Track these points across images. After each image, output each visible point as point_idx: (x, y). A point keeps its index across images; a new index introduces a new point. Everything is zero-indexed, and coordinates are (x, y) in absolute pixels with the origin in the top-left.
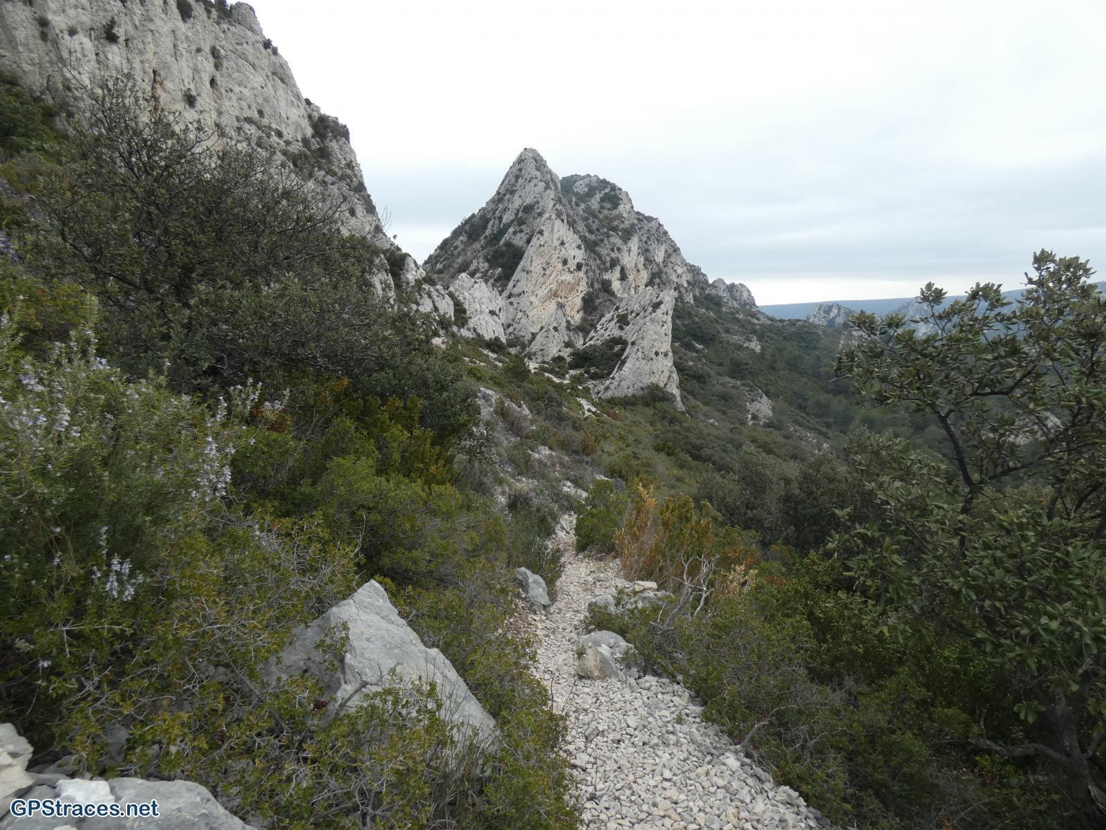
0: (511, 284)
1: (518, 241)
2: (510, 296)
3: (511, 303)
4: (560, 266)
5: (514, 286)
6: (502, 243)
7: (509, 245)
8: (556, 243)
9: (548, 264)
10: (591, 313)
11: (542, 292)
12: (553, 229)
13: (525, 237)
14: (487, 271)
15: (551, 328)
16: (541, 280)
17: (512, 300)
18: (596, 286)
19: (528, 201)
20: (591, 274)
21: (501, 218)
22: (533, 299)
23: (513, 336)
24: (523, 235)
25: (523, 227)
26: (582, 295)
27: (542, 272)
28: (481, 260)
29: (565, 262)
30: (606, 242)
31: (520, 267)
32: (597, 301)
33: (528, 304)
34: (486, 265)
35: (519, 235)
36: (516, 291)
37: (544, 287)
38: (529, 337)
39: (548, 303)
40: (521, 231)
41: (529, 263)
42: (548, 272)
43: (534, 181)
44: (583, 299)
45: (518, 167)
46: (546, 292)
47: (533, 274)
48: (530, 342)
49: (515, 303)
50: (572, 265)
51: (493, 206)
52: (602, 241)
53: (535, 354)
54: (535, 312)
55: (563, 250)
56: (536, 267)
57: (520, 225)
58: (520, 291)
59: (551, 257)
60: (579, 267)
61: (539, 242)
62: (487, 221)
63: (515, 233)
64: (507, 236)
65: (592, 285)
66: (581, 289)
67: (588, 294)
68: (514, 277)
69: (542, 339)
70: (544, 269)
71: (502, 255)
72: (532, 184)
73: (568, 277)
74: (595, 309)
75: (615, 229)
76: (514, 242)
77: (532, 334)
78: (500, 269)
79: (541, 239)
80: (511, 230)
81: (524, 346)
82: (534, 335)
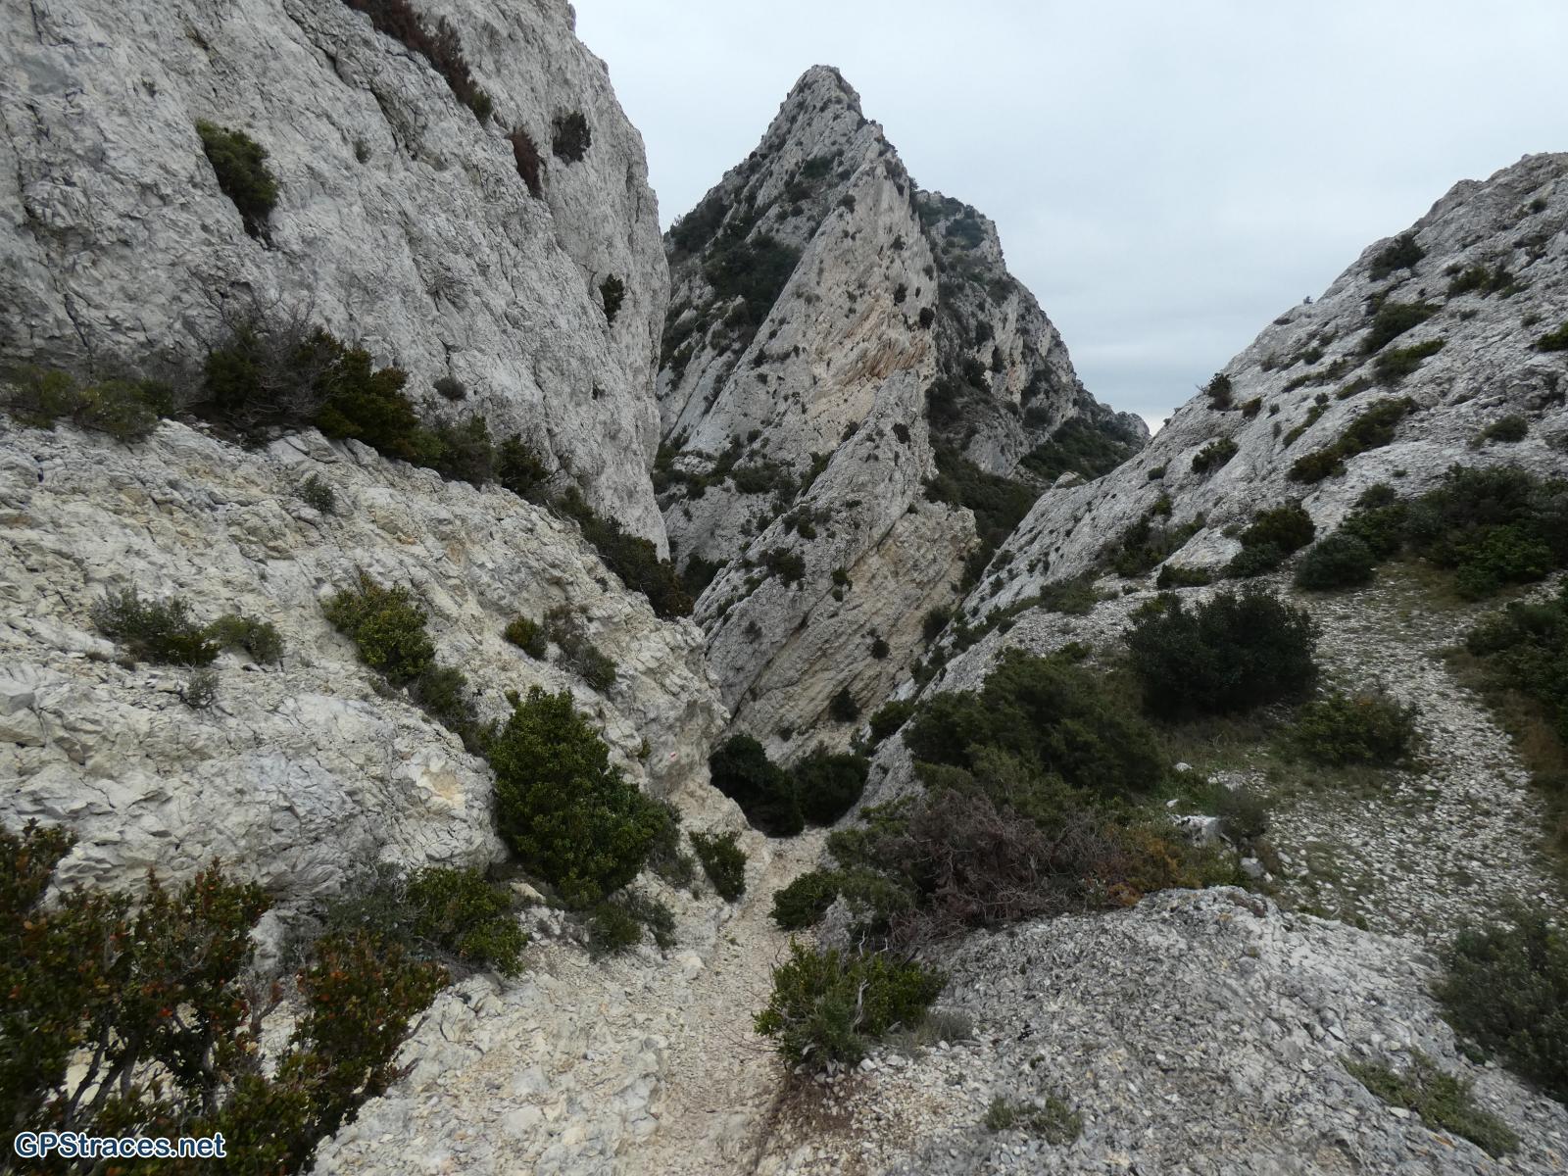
0: (765, 329)
1: (787, 235)
2: (759, 361)
3: (763, 379)
4: (887, 300)
5: (773, 335)
6: (749, 239)
7: (765, 243)
8: (884, 239)
9: (861, 286)
10: (946, 425)
11: (843, 357)
12: (877, 202)
13: (806, 226)
14: (708, 305)
15: (888, 429)
16: (842, 323)
17: (764, 369)
18: (955, 369)
19: (818, 151)
20: (945, 342)
21: (752, 198)
22: (819, 370)
23: (760, 462)
24: (801, 221)
25: (804, 204)
26: (925, 386)
27: (847, 305)
28: (697, 281)
29: (900, 295)
30: (968, 291)
31: (789, 287)
32: (959, 402)
33: (808, 382)
34: (708, 289)
35: (792, 221)
36: (776, 347)
37: (848, 343)
38: (803, 465)
39: (854, 388)
40: (798, 212)
41: (813, 276)
42: (860, 306)
43: (833, 108)
44: (929, 393)
45: (797, 99)
46: (853, 356)
47: (821, 305)
48: (809, 479)
49: (772, 378)
50: (913, 306)
51: (738, 181)
52: (961, 288)
53: (824, 518)
54: (822, 404)
55: (898, 262)
56: (832, 287)
57: (794, 199)
58: (787, 346)
59: (869, 270)
60: (925, 319)
61: (840, 226)
62: (723, 210)
63: (782, 217)
64: (762, 226)
65: (947, 368)
66: (924, 371)
67: (938, 383)
68: (775, 313)
69: (854, 466)
70: (852, 297)
71: (748, 265)
72: (829, 114)
73: (899, 335)
74: (955, 416)
75: (977, 278)
76: (778, 237)
77: (815, 456)
78: (740, 300)
79: (848, 217)
80: (774, 211)
81: (788, 491)
82: (821, 463)
